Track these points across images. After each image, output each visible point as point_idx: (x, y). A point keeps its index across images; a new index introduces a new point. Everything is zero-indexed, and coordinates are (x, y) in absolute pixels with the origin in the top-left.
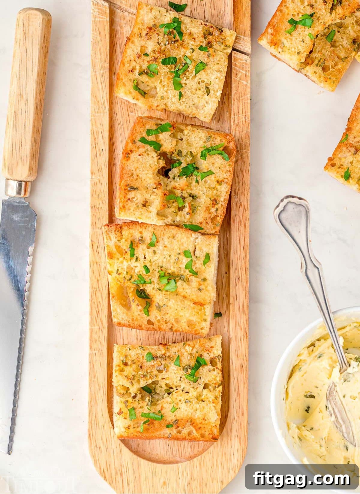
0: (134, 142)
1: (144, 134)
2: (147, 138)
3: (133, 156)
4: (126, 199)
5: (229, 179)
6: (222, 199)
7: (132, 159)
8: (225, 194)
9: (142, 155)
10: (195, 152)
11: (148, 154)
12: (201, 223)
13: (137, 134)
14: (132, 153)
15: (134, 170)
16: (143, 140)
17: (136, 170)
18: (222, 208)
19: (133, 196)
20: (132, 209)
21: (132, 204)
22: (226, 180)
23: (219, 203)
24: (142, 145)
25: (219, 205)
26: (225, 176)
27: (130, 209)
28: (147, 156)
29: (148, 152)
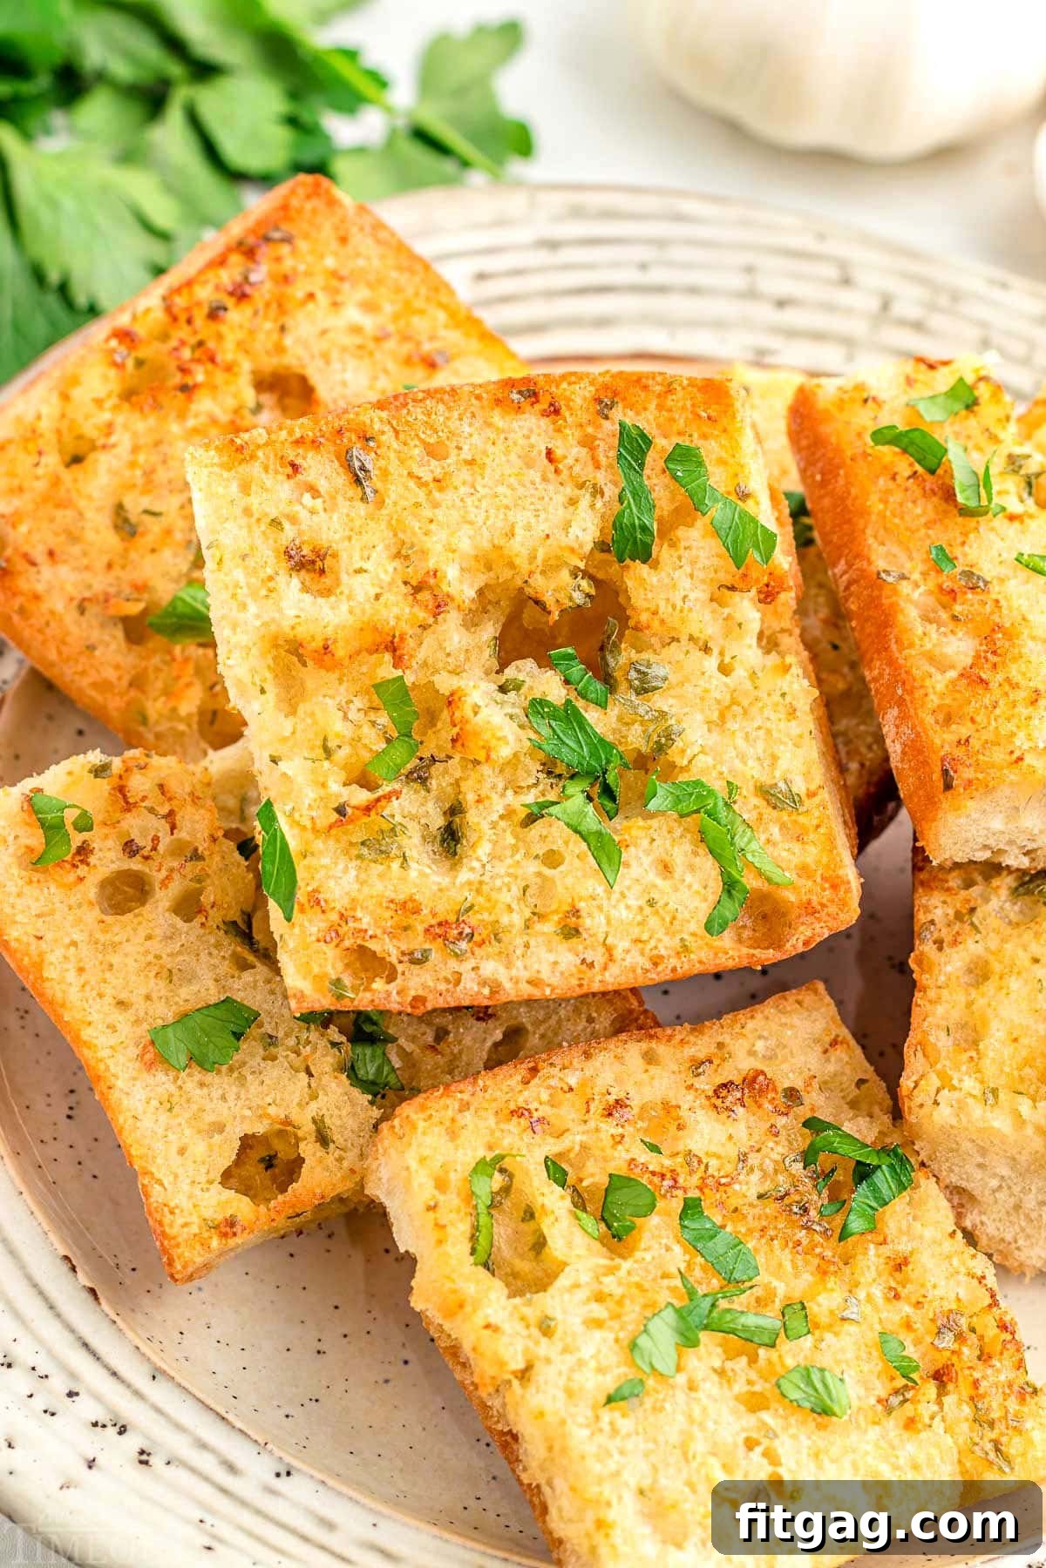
0: (604, 403)
1: (663, 444)
2: (653, 459)
3: (530, 428)
4: (291, 454)
5: (614, 970)
6: (491, 968)
7: (515, 425)
8: (525, 975)
9: (557, 471)
10: (689, 753)
11: (573, 502)
12: (315, 901)
13: (652, 406)
14: (545, 414)
15: (466, 454)
16: (634, 446)
17: (471, 463)
18: (442, 987)
19: (323, 486)
20: (254, 501)
21: (277, 494)
22: (598, 957)
23: (458, 957)
24: (607, 450)
25: (453, 964)
26: (621, 945)
27: (245, 488)
28: (560, 499)
29: (585, 500)
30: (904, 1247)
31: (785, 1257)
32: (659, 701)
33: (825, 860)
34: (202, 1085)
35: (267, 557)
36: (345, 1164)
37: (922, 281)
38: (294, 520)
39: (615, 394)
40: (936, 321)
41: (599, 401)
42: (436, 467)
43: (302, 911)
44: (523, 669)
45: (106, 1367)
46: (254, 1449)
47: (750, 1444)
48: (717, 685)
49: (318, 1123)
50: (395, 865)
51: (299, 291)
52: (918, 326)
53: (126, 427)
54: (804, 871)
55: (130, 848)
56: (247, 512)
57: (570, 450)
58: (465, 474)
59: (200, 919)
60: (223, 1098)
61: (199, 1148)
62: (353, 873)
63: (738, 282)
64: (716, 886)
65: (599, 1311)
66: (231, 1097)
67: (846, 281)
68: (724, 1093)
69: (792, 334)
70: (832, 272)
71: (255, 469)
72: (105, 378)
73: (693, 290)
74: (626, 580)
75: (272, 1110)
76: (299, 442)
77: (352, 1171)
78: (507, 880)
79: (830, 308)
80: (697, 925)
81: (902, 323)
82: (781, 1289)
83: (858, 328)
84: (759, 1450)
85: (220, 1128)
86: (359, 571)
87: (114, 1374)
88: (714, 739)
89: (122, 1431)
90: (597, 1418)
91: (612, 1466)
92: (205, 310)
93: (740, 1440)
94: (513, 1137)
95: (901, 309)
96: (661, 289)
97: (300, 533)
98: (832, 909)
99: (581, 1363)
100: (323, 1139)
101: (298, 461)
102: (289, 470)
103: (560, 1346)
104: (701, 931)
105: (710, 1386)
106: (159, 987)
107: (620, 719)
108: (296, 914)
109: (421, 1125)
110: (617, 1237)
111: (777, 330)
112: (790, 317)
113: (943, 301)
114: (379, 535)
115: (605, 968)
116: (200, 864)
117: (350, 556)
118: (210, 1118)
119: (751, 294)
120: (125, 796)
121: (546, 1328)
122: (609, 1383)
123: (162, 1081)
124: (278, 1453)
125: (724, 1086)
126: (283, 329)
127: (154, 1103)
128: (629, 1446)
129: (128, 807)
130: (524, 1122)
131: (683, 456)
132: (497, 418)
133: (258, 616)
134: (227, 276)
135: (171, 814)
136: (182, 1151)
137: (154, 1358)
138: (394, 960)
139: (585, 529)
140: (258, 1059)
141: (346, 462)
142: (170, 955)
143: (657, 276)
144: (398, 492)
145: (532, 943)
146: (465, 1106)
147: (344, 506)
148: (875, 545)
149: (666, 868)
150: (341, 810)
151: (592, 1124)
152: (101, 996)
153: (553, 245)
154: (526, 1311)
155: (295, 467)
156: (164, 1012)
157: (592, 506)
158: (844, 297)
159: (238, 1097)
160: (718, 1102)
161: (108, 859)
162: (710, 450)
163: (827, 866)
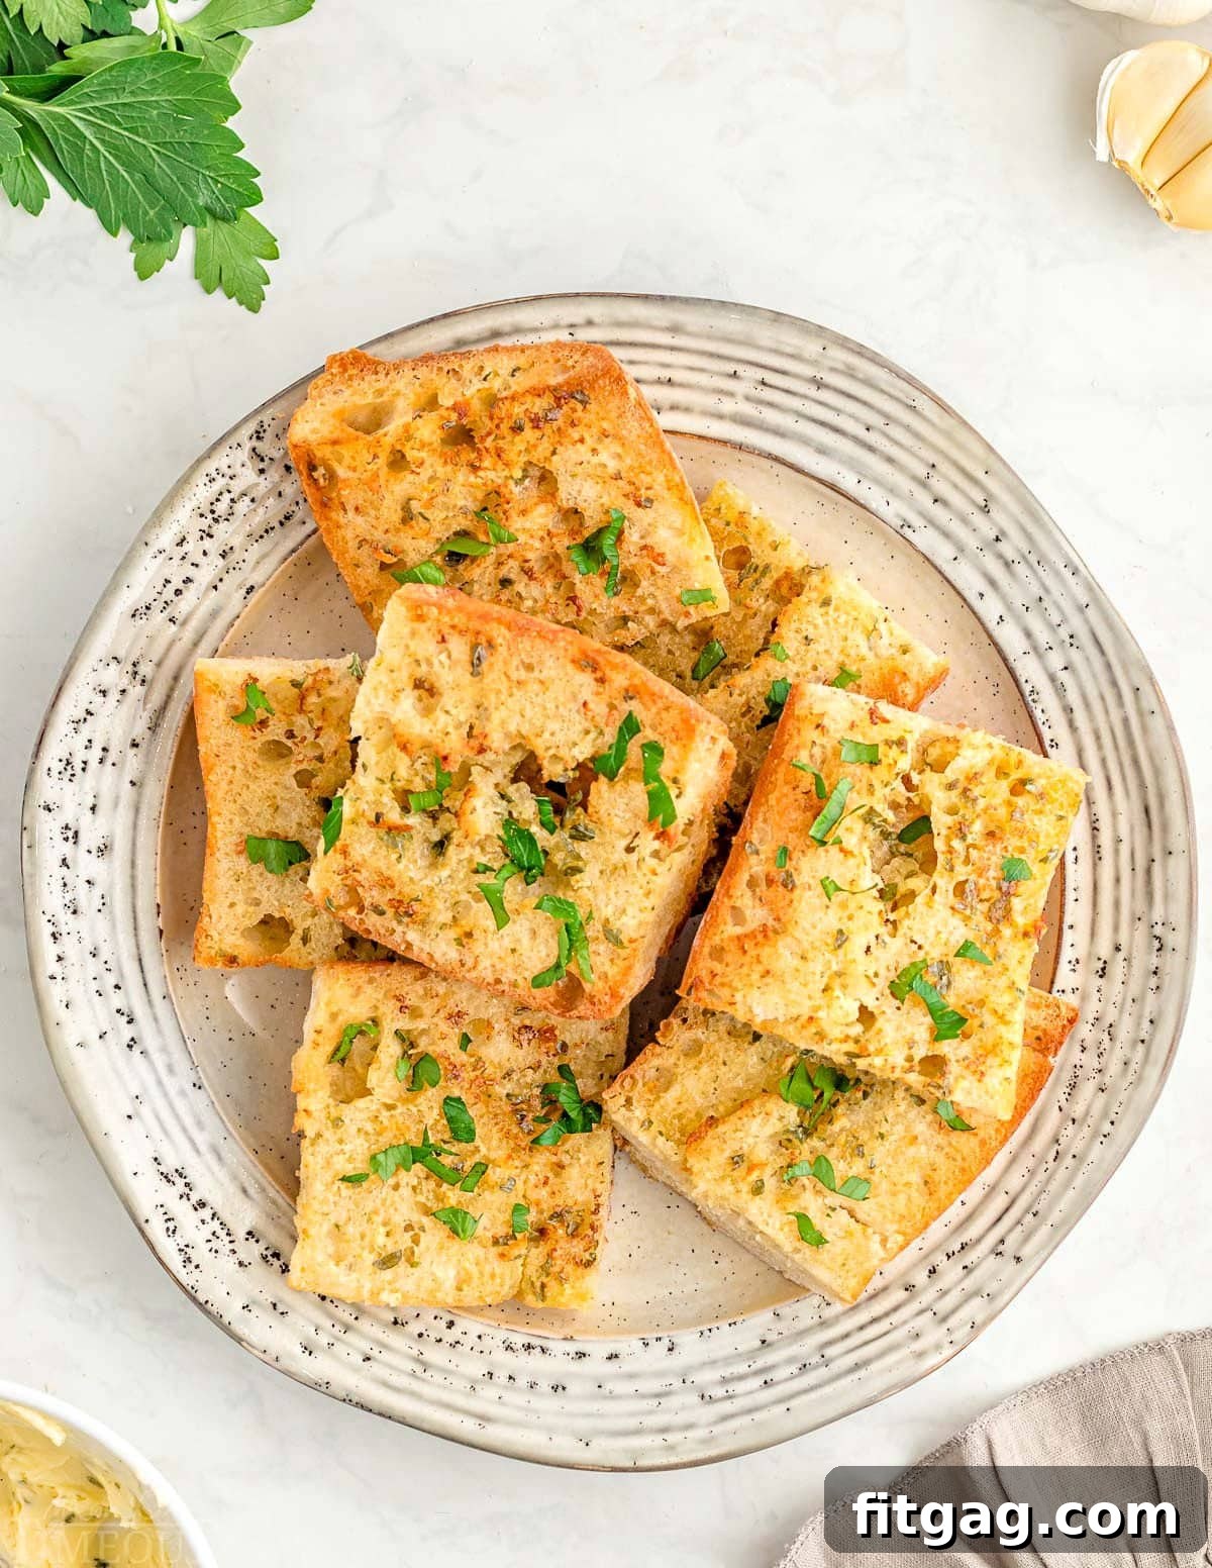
0: (628, 694)
1: (648, 734)
2: (638, 740)
3: (584, 683)
4: (446, 631)
6: (413, 936)
7: (577, 676)
8: (427, 950)
9: (585, 713)
10: (580, 885)
11: (587, 732)
12: (345, 853)
13: (653, 711)
14: (596, 680)
15: (542, 677)
16: (630, 727)
17: (542, 682)
18: (382, 931)
19: (454, 655)
20: (413, 645)
21: (427, 646)
22: (470, 963)
23: (400, 922)
24: (618, 719)
25: (394, 924)
26: (485, 963)
27: (413, 634)
28: (579, 728)
29: (593, 735)
30: (566, 1159)
31: (496, 1136)
32: (582, 848)
33: (618, 978)
34: (261, 874)
35: (404, 678)
36: (310, 957)
37: (1029, 537)
38: (429, 663)
39: (638, 693)
40: (1021, 569)
41: (627, 691)
42: (523, 674)
43: (335, 851)
44: (521, 791)
45: (144, 979)
46: (189, 1065)
47: (409, 1228)
48: (619, 855)
49: (306, 931)
50: (394, 856)
51: (575, 434)
52: (1008, 565)
53: (432, 466)
54: (605, 976)
55: (291, 735)
56: (407, 647)
57: (599, 708)
58: (536, 687)
59: (306, 790)
60: (268, 889)
61: (240, 909)
62: (372, 845)
63: (922, 471)
64: (552, 961)
65: (369, 1127)
66: (273, 890)
67: (985, 510)
68: (523, 1031)
69: (931, 522)
70: (980, 500)
71: (422, 627)
72: (434, 432)
73: (890, 460)
74: (592, 787)
75: (288, 910)
76: (453, 627)
77: (312, 963)
78: (447, 896)
79: (964, 520)
80: (529, 975)
81: (1000, 556)
82: (483, 1150)
83: (972, 542)
84: (412, 1233)
85: (257, 903)
86: (447, 712)
87: (145, 985)
88: (599, 883)
89: (130, 1022)
90: (333, 1183)
91: (325, 1209)
92: (511, 424)
93: (403, 1225)
94: (388, 1010)
95: (1005, 547)
96: (871, 449)
97: (429, 673)
98: (603, 1008)
99: (342, 1152)
100: (305, 940)
101: (446, 637)
102: (440, 638)
103: (339, 1135)
104: (530, 979)
105: (405, 1191)
106: (268, 813)
107: (557, 844)
108: (330, 853)
109: (341, 981)
110: (415, 1083)
111: (922, 514)
112: (937, 511)
113: (1033, 559)
114: (469, 694)
115: (469, 971)
116: (319, 765)
117: (448, 700)
118: (256, 895)
119: (923, 484)
120: (302, 704)
121: (337, 1122)
122: (349, 1170)
123: (242, 863)
124: (201, 1074)
125: (526, 1027)
126: (554, 453)
127: (231, 873)
128: (342, 1203)
129: (301, 711)
130: (399, 1004)
131: (654, 750)
132: (570, 668)
133: (381, 705)
134: (538, 406)
135: (320, 729)
136: (232, 905)
137: (171, 988)
138: (366, 904)
139: (583, 752)
140: (298, 878)
141: (474, 647)
142: (282, 798)
143: (872, 438)
144: (493, 677)
145: (441, 935)
146: (371, 981)
147: (459, 671)
148: (761, 819)
149: (534, 933)
150: (378, 816)
151: (435, 1020)
152: (235, 801)
153: (820, 384)
154: (332, 1110)
155: (443, 640)
156: (263, 826)
157: (595, 740)
158: (978, 519)
159: (276, 891)
160: (516, 1035)
161: (276, 731)
162: (671, 750)
163: (615, 982)
